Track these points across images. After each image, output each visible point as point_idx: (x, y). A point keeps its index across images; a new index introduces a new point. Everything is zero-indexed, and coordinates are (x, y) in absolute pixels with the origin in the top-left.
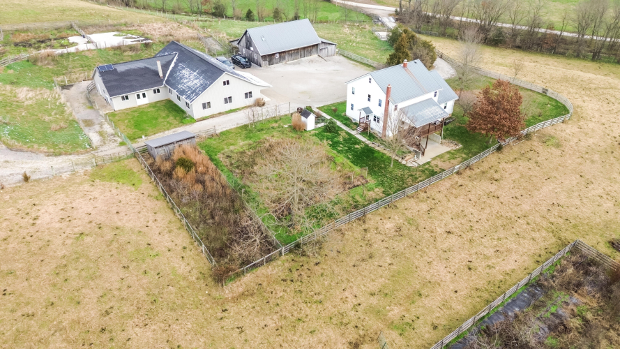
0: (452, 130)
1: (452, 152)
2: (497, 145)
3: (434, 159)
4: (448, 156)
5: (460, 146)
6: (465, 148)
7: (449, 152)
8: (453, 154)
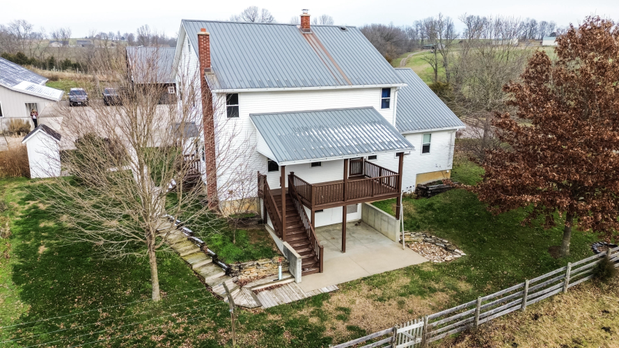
0: (443, 209)
1: (425, 269)
2: (591, 262)
3: (346, 287)
4: (406, 281)
5: (460, 254)
6: (472, 261)
7: (411, 270)
8: (425, 276)
